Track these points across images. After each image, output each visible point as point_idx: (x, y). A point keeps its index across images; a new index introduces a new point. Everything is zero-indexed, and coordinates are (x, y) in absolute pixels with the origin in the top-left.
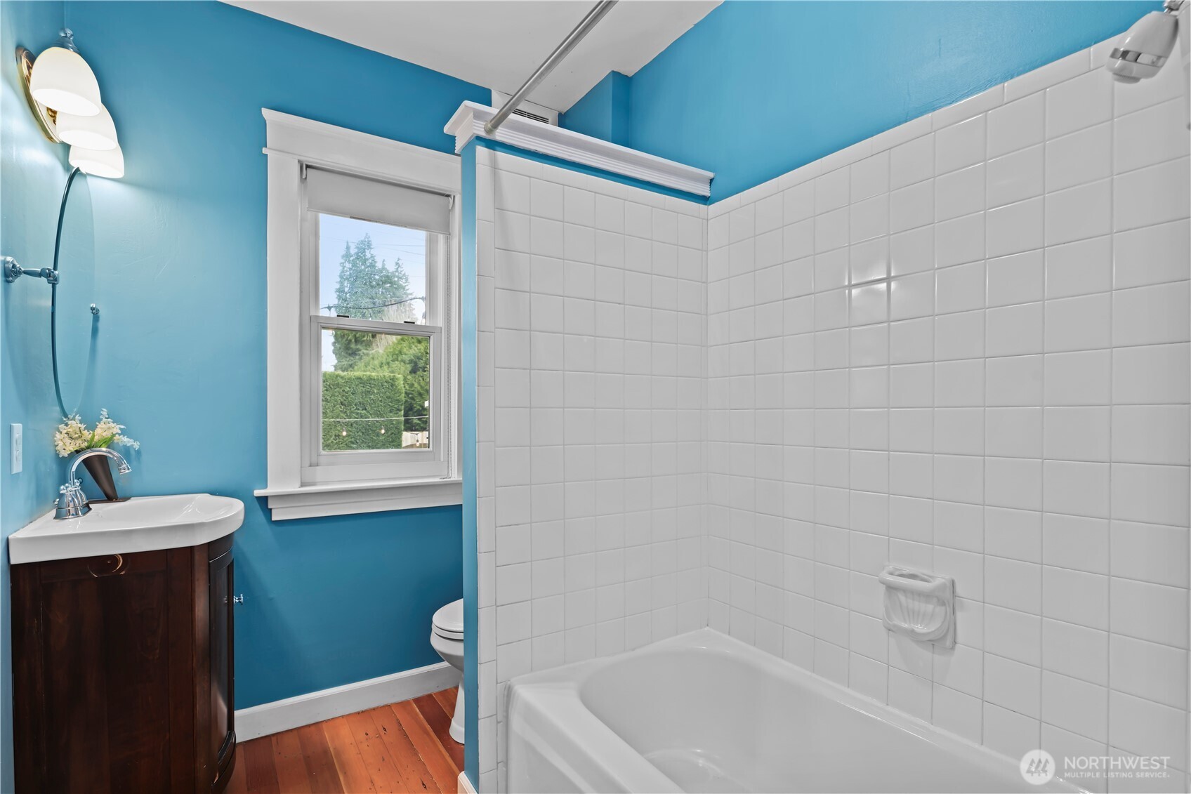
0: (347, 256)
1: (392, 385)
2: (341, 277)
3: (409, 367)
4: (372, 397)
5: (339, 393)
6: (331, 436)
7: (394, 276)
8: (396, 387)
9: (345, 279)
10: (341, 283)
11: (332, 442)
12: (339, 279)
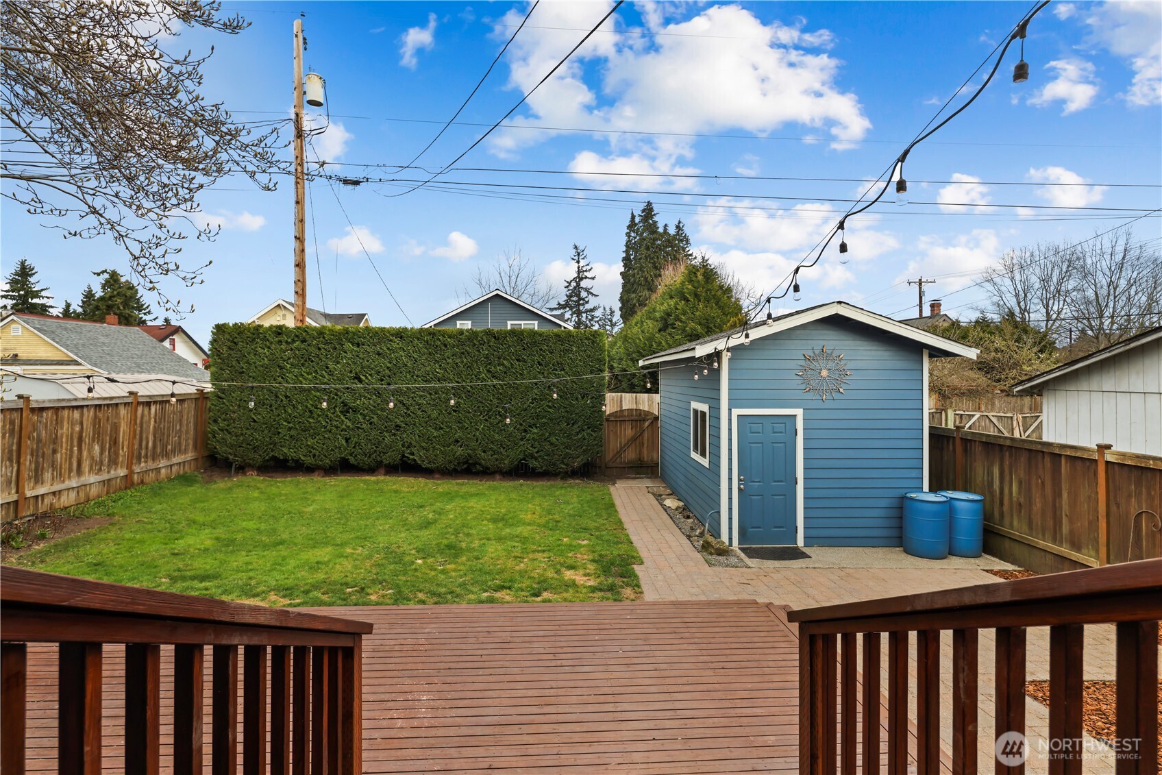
0: (632, 226)
1: (593, 342)
2: (627, 246)
3: (660, 325)
4: (571, 355)
5: (537, 351)
6: (528, 400)
7: (676, 239)
8: (598, 344)
9: (631, 248)
10: (627, 252)
11: (529, 406)
12: (624, 249)
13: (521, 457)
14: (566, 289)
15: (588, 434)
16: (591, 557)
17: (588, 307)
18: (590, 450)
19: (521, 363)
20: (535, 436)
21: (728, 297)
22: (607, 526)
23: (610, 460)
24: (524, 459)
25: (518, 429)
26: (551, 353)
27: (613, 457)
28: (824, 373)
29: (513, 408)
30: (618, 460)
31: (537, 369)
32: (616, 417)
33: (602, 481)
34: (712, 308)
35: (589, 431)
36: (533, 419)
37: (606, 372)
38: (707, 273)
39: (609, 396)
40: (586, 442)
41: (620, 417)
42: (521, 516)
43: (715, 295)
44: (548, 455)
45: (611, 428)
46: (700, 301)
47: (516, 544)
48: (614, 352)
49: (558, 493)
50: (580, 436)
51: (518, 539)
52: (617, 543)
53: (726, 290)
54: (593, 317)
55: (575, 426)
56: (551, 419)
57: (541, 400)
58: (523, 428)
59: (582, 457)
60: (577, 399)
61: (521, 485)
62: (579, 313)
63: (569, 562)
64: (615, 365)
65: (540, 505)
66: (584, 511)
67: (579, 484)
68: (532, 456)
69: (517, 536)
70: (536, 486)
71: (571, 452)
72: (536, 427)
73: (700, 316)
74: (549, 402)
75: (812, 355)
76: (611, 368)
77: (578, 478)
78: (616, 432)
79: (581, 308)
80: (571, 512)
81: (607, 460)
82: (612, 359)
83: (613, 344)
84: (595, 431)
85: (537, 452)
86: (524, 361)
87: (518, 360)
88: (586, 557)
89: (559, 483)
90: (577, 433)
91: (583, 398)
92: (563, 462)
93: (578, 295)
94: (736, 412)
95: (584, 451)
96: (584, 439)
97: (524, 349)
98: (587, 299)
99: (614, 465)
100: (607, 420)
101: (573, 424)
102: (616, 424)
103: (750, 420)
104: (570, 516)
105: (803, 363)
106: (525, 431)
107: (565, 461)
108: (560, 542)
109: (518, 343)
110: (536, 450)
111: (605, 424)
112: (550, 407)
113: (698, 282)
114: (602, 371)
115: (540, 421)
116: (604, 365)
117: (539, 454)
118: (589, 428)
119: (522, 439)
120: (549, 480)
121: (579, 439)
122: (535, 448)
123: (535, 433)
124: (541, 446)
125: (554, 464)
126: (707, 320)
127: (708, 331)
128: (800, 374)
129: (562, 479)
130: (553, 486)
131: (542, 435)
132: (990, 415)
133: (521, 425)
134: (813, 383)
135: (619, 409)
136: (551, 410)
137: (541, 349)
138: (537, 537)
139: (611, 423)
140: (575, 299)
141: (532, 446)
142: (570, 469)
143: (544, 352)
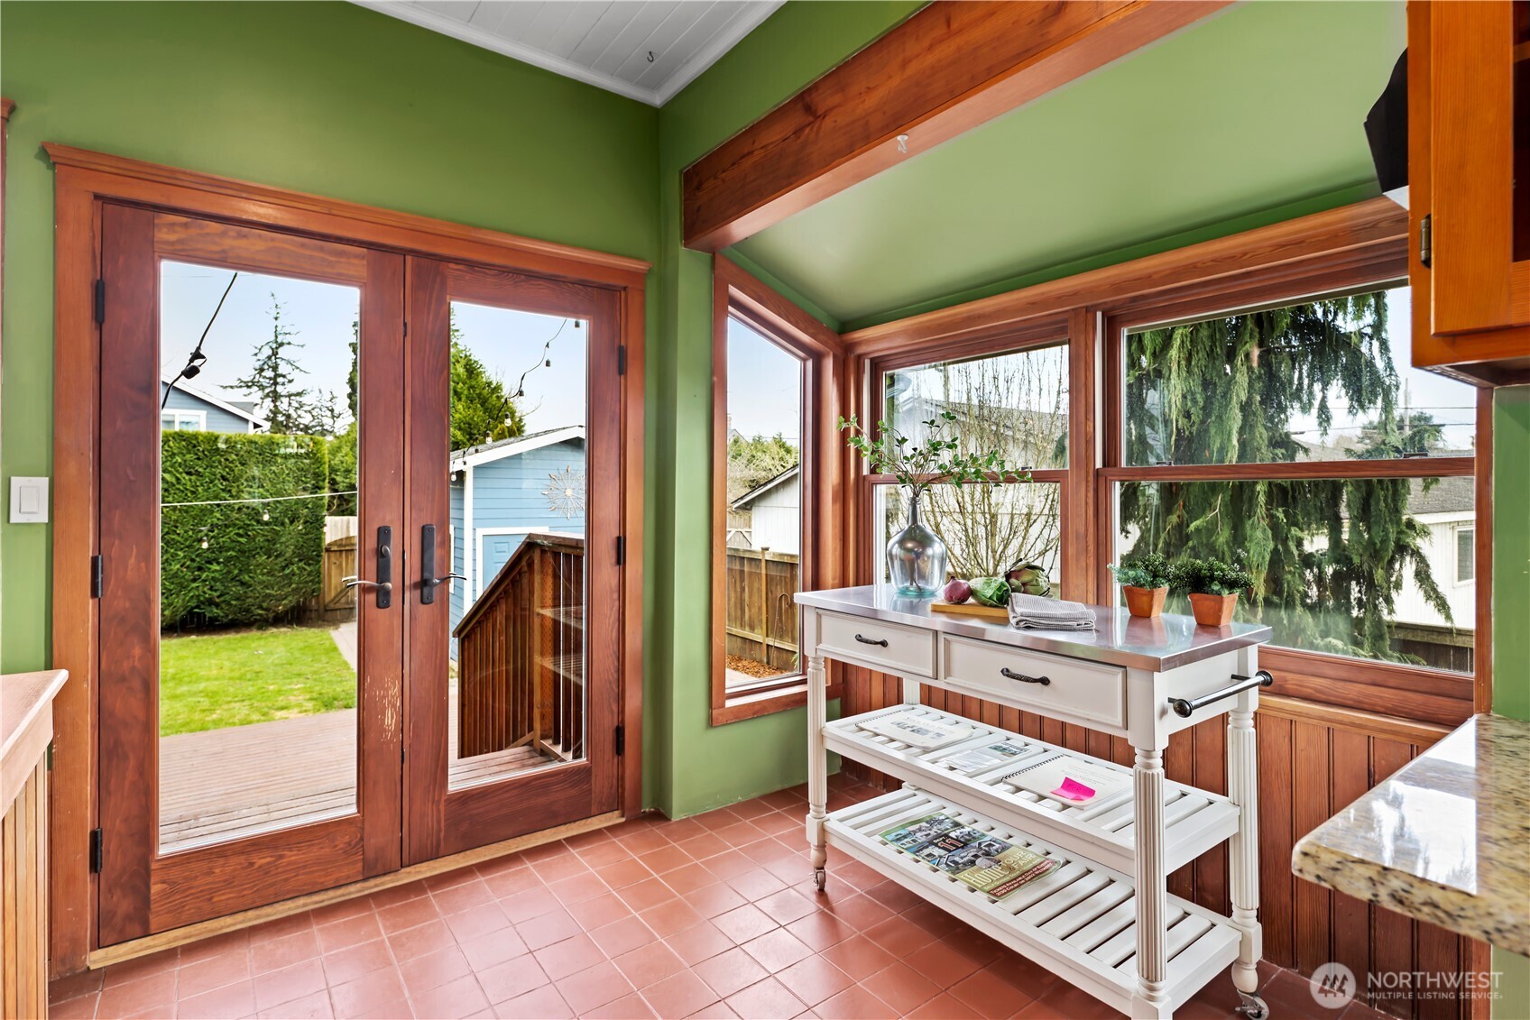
13: (193, 604)
14: (255, 358)
15: (299, 568)
16: (308, 696)
17: (292, 388)
18: (302, 589)
19: (193, 478)
20: (217, 575)
21: (498, 397)
22: (328, 669)
23: (332, 601)
24: (197, 607)
25: (188, 567)
26: (243, 464)
27: (335, 597)
28: (569, 492)
29: (179, 539)
30: (343, 600)
31: (220, 485)
32: (341, 545)
33: (319, 627)
34: (475, 410)
35: (301, 564)
36: (214, 552)
37: (326, 490)
38: (470, 365)
39: (329, 520)
40: (296, 578)
41: (345, 546)
42: (202, 673)
43: (480, 394)
44: (237, 599)
45: (333, 560)
46: (460, 400)
47: (202, 699)
48: (337, 461)
49: (254, 645)
50: (287, 571)
51: (202, 694)
52: (341, 681)
53: (495, 388)
54: (301, 405)
55: (280, 559)
56: (243, 552)
57: (226, 526)
58: (195, 565)
59: (290, 598)
60: (283, 524)
61: (194, 641)
62: (276, 397)
63: (280, 704)
64: (338, 479)
65: (229, 659)
66: (295, 659)
67: (285, 633)
68: (211, 602)
69: (201, 692)
70: (218, 641)
71: (273, 592)
72: (218, 563)
73: (460, 419)
74: (239, 529)
75: (558, 475)
76: (333, 482)
77: (284, 626)
78: (341, 564)
79: (279, 389)
80: (276, 662)
81: (327, 600)
82: (333, 470)
83: (335, 450)
84: (309, 565)
85: (218, 597)
86: (198, 474)
87: (188, 473)
88: (300, 698)
89: (255, 634)
90: (283, 568)
91: (292, 522)
92: (261, 607)
93: (275, 368)
94: (481, 532)
95: (293, 590)
96: (293, 575)
97: (198, 459)
98: (289, 377)
99: (338, 606)
100: (328, 550)
101: (277, 557)
102: (341, 555)
103: (496, 539)
104: (276, 665)
105: (548, 482)
106: (200, 569)
107: (265, 605)
108: (263, 690)
109: (188, 449)
110: (218, 593)
111: (325, 555)
112: (241, 536)
113: (458, 375)
114: (320, 488)
115: (224, 554)
116: (324, 480)
117: (222, 599)
118: (300, 561)
119: (194, 580)
120: (237, 632)
121: (287, 575)
122: (216, 591)
123: (216, 571)
124: (226, 587)
125: (248, 611)
126: (470, 424)
127: (471, 438)
128: (546, 493)
129: (260, 628)
130: (247, 638)
131: (229, 572)
132: (743, 531)
133: (193, 560)
134: (559, 502)
135: (344, 536)
136: (243, 540)
137: (226, 460)
138: (232, 690)
139: (332, 555)
140: (270, 373)
141: (211, 589)
142: (271, 615)
143: (232, 462)
